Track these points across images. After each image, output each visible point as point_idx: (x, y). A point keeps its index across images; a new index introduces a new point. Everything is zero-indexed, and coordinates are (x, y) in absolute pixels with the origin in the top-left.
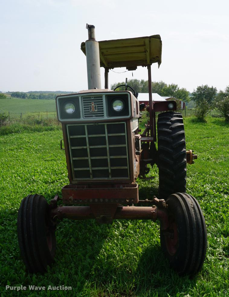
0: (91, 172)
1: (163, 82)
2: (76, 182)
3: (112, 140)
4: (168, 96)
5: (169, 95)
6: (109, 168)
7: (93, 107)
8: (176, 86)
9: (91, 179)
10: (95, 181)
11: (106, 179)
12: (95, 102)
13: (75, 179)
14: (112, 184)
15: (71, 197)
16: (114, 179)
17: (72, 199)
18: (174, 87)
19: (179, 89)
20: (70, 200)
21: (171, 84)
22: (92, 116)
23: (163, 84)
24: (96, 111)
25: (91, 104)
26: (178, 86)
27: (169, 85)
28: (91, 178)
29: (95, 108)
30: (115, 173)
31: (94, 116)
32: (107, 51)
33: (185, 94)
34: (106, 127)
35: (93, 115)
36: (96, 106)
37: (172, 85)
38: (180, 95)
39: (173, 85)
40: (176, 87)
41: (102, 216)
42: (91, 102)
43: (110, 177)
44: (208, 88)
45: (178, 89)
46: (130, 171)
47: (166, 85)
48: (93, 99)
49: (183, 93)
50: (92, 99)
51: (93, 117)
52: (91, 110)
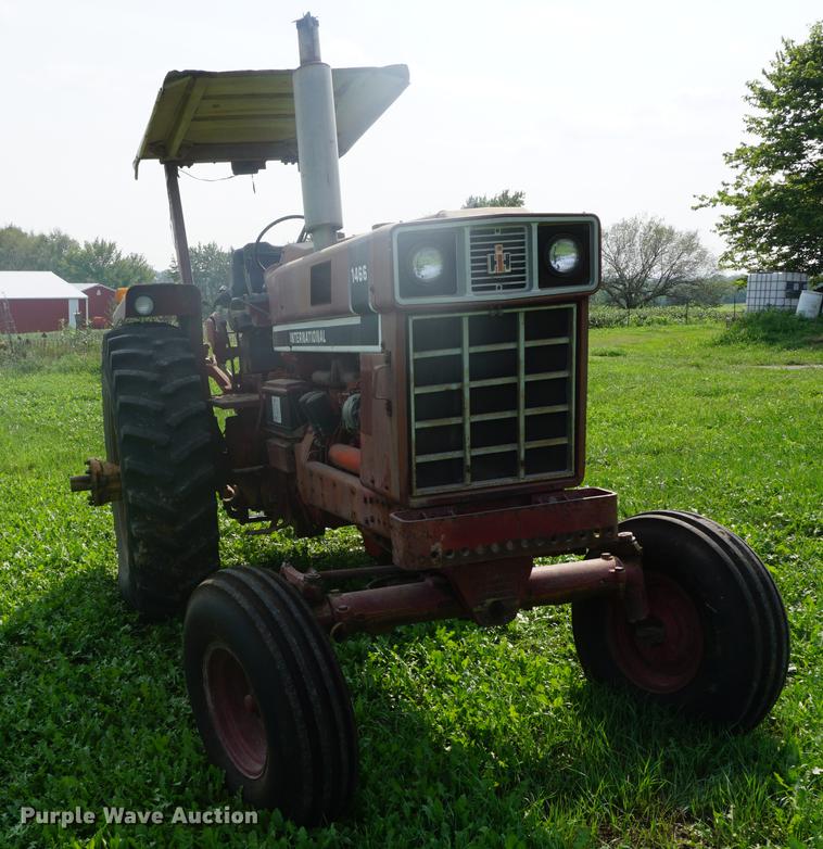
0: (469, 463)
1: (62, 234)
2: (424, 500)
3: (536, 360)
4: (86, 282)
5: (88, 279)
6: (523, 447)
7: (500, 261)
8: (112, 246)
9: (471, 485)
10: (478, 492)
11: (510, 480)
12: (505, 245)
13: (417, 492)
14: (526, 496)
15: (438, 544)
16: (531, 478)
17: (440, 550)
18: (103, 250)
19: (122, 258)
20: (435, 554)
21: (91, 241)
22: (493, 288)
23: (63, 242)
24: (509, 271)
25: (494, 252)
26: (118, 248)
27: (87, 245)
28: (468, 482)
29: (506, 262)
30: (536, 460)
31: (499, 288)
32: (215, 106)
33: (140, 274)
34: (522, 320)
35: (497, 285)
36: (507, 257)
37: (95, 245)
38: (126, 278)
39: (100, 242)
40: (110, 252)
41: (489, 601)
42: (493, 246)
43: (522, 472)
44: (219, 254)
45: (119, 256)
46: (576, 451)
47: (74, 245)
48: (499, 234)
49: (134, 272)
50: (496, 234)
51: (497, 291)
52: (493, 270)
